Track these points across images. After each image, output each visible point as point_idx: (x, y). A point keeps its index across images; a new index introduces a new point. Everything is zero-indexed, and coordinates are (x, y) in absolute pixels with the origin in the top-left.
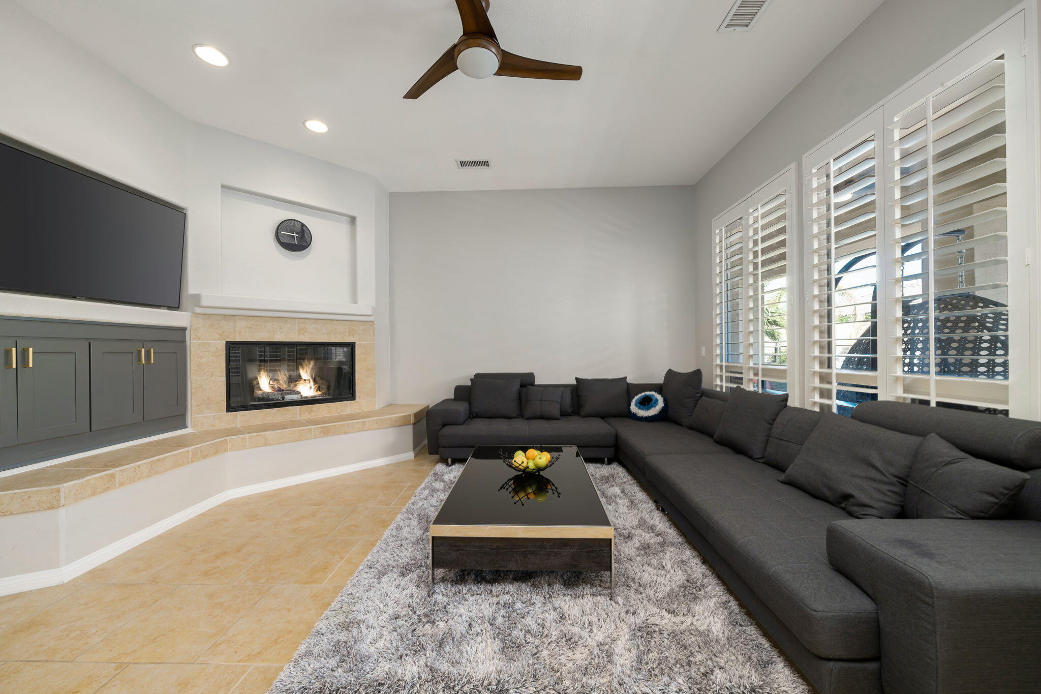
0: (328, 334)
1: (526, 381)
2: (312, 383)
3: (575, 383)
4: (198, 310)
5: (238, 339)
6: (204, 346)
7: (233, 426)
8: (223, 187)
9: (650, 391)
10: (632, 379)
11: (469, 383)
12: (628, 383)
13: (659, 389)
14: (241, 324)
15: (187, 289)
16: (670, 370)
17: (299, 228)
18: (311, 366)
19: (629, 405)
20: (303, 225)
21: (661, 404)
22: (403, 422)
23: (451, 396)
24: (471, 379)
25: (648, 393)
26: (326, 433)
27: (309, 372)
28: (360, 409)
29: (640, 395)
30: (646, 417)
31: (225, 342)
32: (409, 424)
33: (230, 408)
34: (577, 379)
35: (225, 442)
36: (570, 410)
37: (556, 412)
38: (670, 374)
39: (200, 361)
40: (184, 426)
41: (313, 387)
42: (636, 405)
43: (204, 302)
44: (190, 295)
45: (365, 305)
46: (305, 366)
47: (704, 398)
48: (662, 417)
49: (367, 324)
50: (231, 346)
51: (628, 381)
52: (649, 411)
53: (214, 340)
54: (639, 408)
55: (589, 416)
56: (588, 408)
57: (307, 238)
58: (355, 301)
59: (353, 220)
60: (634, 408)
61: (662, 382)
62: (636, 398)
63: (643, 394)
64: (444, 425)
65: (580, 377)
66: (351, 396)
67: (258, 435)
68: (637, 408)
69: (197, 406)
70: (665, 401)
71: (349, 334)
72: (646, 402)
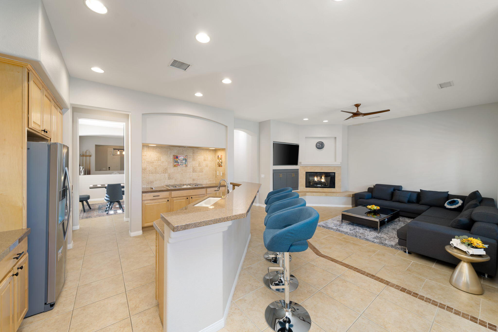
0: (328, 170)
1: (397, 189)
3: (420, 191)
4: (301, 165)
5: (308, 171)
6: (302, 173)
7: (307, 191)
8: (306, 137)
9: (456, 199)
10: (451, 193)
11: (373, 187)
12: (448, 194)
13: (462, 198)
14: (309, 168)
17: (321, 143)
18: (323, 176)
19: (445, 203)
21: (460, 204)
22: (349, 196)
24: (374, 186)
25: (455, 199)
26: (326, 195)
28: (336, 191)
29: (451, 200)
30: (450, 208)
32: (351, 197)
33: (306, 187)
34: (421, 190)
35: (306, 194)
36: (415, 201)
39: (301, 176)
40: (298, 189)
42: (447, 203)
44: (299, 162)
45: (338, 162)
48: (458, 209)
49: (339, 167)
50: (307, 173)
52: (452, 206)
53: (304, 171)
54: (448, 205)
55: (423, 204)
56: (423, 201)
57: (323, 145)
58: (336, 161)
59: (335, 138)
60: (446, 205)
62: (449, 200)
63: (453, 199)
64: (360, 198)
66: (334, 187)
69: (300, 185)
70: (463, 203)
71: (334, 170)
72: (453, 203)
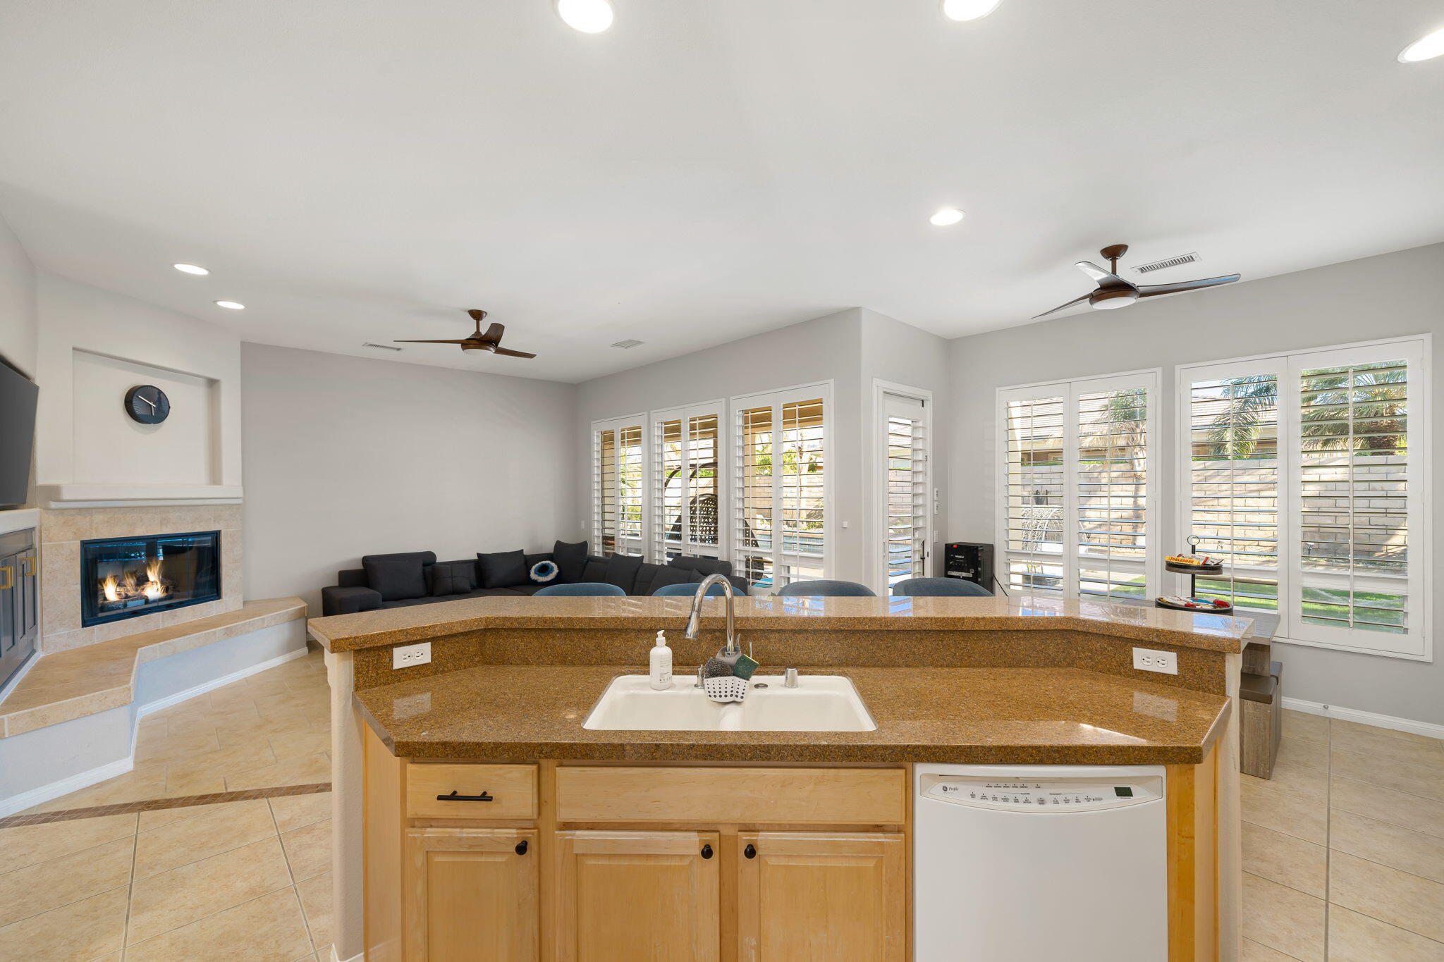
0: (192, 523)
1: (427, 559)
2: (159, 585)
3: (476, 558)
5: (93, 537)
6: (56, 549)
7: (89, 643)
8: (74, 349)
9: (545, 560)
10: (529, 551)
12: (525, 556)
13: (550, 557)
14: (98, 518)
15: (34, 479)
16: (558, 542)
17: (155, 395)
18: (158, 566)
19: (529, 573)
20: (160, 392)
21: (556, 571)
22: (298, 615)
23: (334, 582)
25: (544, 562)
27: (156, 572)
28: (226, 609)
29: (537, 565)
30: (544, 582)
31: (79, 542)
32: (303, 618)
33: (86, 622)
34: (478, 555)
37: (468, 587)
38: (559, 545)
39: (52, 568)
40: (34, 650)
41: (160, 589)
42: (535, 573)
43: (66, 495)
44: (41, 487)
45: (230, 487)
46: (152, 566)
47: (590, 562)
48: (558, 580)
49: (235, 509)
50: (86, 546)
51: (525, 553)
52: (546, 577)
53: (68, 540)
54: (539, 575)
57: (165, 408)
58: (216, 481)
59: (212, 383)
60: (533, 576)
61: (552, 552)
62: (534, 567)
63: (540, 563)
65: (479, 552)
66: (216, 594)
67: (167, 643)
68: (536, 576)
69: (49, 623)
70: (559, 568)
71: (214, 521)
72: (544, 570)
